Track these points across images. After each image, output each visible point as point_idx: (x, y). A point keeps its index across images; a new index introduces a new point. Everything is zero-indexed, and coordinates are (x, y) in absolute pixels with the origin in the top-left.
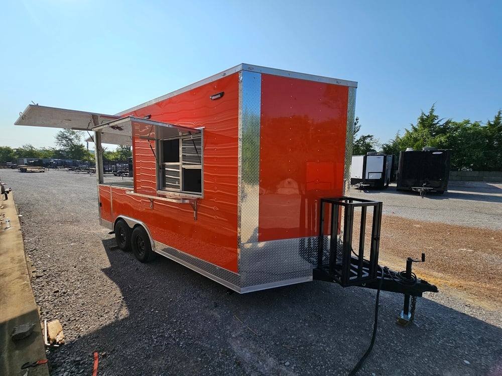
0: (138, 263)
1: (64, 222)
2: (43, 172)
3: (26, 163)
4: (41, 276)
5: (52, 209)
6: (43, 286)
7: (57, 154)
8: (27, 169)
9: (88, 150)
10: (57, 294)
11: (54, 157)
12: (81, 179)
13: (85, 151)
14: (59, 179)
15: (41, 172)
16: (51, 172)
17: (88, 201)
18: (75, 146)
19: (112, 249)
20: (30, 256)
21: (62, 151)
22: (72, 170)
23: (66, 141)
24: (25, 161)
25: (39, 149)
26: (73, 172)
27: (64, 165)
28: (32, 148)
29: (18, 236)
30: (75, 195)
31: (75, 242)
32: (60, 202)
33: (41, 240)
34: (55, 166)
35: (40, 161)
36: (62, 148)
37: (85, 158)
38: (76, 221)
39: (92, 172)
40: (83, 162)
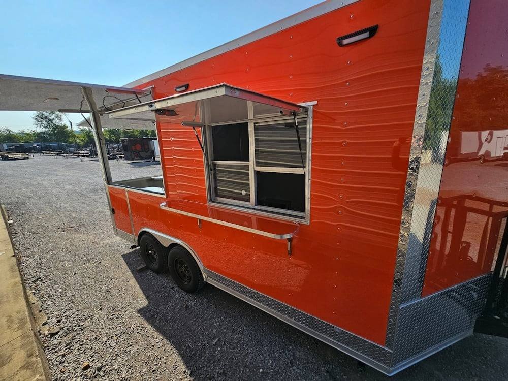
0: (183, 293)
1: (67, 229)
2: (28, 158)
3: (7, 149)
4: (56, 333)
5: (49, 209)
6: (64, 356)
7: (39, 136)
8: (9, 156)
9: (72, 131)
10: (89, 372)
11: (36, 141)
12: (71, 166)
13: (70, 133)
14: (47, 167)
15: (24, 159)
16: (36, 158)
17: (87, 194)
18: (57, 127)
19: (141, 271)
20: (34, 291)
21: (44, 133)
22: (59, 154)
23: (46, 121)
24: (5, 147)
25: (17, 132)
26: (61, 157)
27: (50, 149)
28: (10, 131)
29: (12, 269)
30: (69, 187)
31: (88, 261)
32: (55, 199)
33: (44, 261)
34: (39, 151)
35: (22, 146)
36: (44, 130)
37: (71, 140)
38: (81, 227)
39: (82, 156)
40: (70, 145)
